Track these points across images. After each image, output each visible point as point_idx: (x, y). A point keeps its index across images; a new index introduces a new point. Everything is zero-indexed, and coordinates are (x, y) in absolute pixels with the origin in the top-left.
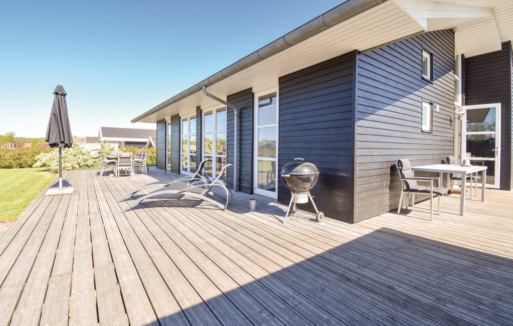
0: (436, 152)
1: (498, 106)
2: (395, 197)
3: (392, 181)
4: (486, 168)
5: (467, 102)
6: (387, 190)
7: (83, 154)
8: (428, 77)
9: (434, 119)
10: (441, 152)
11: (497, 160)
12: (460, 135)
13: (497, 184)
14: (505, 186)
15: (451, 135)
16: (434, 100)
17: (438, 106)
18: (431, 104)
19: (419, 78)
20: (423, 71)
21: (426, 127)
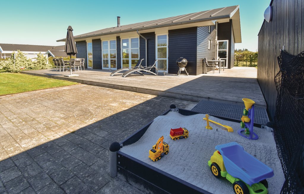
0: (211, 56)
1: (227, 41)
2: (203, 69)
3: (203, 64)
4: (224, 61)
5: (218, 39)
6: (202, 67)
7: (27, 61)
8: (209, 32)
9: (211, 45)
10: (212, 56)
11: (227, 59)
12: (216, 50)
13: (227, 67)
14: (229, 67)
15: (214, 51)
16: (211, 39)
17: (212, 41)
18: (210, 40)
19: (208, 32)
20: (209, 30)
21: (209, 48)
